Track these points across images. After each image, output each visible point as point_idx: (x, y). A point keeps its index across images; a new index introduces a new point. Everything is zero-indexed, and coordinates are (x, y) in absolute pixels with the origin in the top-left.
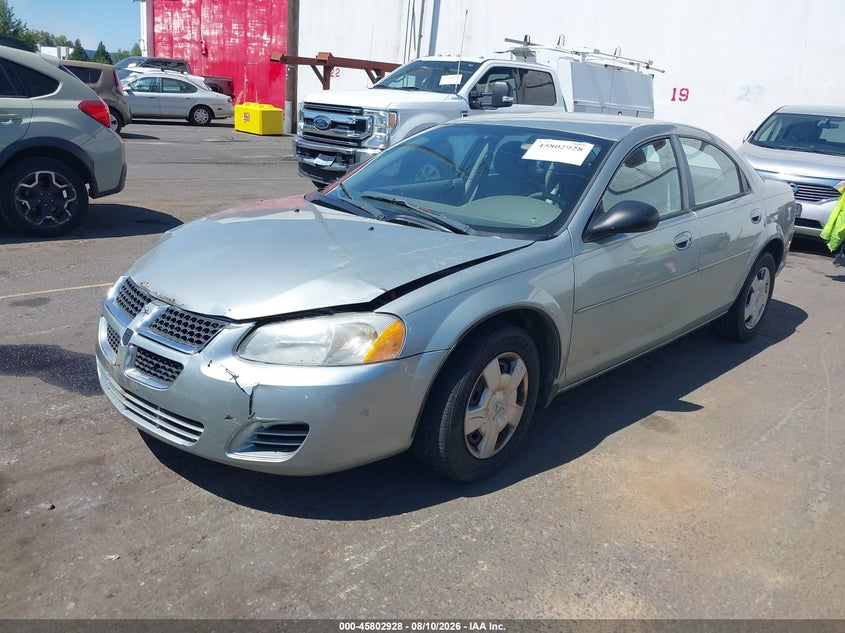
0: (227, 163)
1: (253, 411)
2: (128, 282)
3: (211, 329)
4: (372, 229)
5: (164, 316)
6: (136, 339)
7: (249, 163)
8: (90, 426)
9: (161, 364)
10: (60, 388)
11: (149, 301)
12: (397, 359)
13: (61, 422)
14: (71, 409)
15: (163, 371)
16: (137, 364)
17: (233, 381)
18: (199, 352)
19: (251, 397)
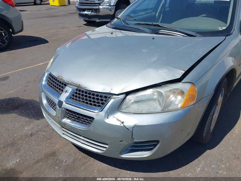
0: (52, 17)
1: (133, 137)
2: (50, 75)
3: (104, 99)
4: (154, 38)
5: (76, 93)
6: (65, 105)
7: (59, 16)
8: (44, 135)
9: (81, 117)
10: (26, 118)
11: (65, 85)
12: (194, 104)
13: (31, 135)
14: (33, 128)
15: (83, 120)
16: (67, 116)
17: (122, 125)
18: (101, 111)
19: (132, 131)
